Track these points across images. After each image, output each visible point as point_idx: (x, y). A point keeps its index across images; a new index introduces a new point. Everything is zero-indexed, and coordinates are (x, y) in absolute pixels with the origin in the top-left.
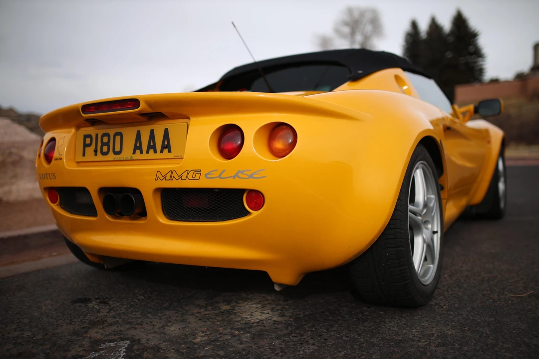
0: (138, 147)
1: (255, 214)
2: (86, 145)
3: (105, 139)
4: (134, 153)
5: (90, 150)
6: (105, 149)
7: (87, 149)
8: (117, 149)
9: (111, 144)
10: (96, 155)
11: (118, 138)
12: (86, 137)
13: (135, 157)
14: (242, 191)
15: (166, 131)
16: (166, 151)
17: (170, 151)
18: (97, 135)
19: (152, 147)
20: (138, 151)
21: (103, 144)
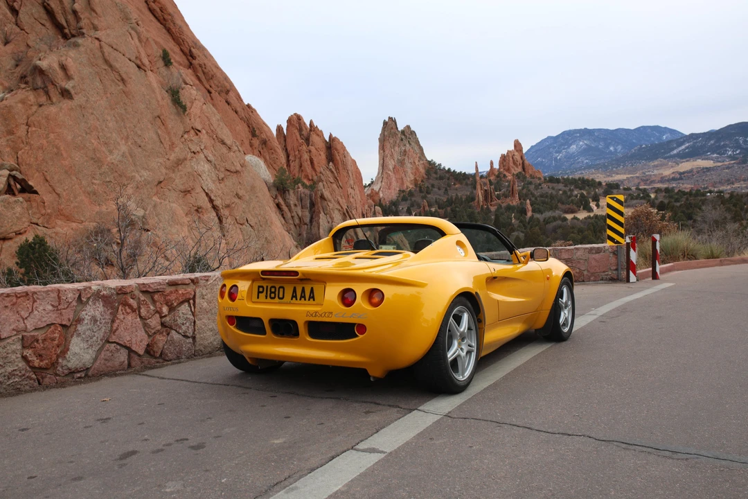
0: (294, 296)
1: (361, 336)
2: (259, 292)
3: (273, 290)
4: (292, 299)
5: (262, 296)
6: (273, 296)
7: (260, 294)
8: (281, 296)
9: (277, 293)
10: (266, 298)
11: (281, 290)
12: (259, 287)
13: (292, 302)
14: (354, 324)
16: (312, 300)
17: (314, 300)
18: (267, 287)
19: (303, 296)
20: (294, 299)
21: (271, 292)
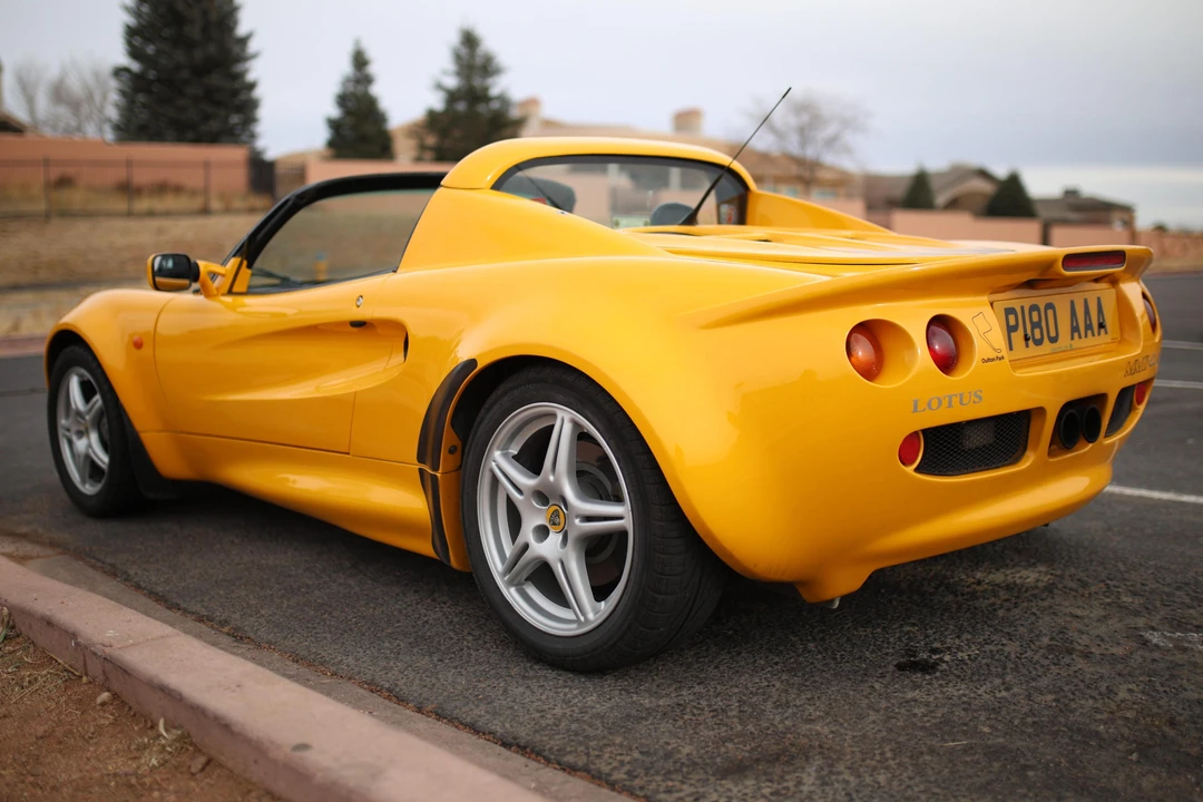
0: (1075, 329)
2: (1011, 329)
3: (1036, 316)
4: (1072, 339)
5: (1018, 337)
6: (1038, 336)
7: (1013, 334)
8: (1053, 334)
9: (1044, 324)
10: (1027, 346)
11: (1050, 312)
12: (1009, 311)
13: (1074, 344)
16: (1102, 330)
17: (1106, 333)
18: (1022, 308)
19: (1089, 326)
21: (1034, 325)
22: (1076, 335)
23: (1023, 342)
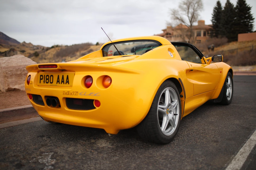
0: (58, 81)
2: (41, 79)
3: (47, 77)
4: (57, 83)
5: (42, 81)
6: (47, 81)
7: (41, 80)
8: (51, 81)
9: (49, 79)
11: (52, 77)
12: (41, 76)
13: (57, 85)
15: (68, 76)
16: (67, 83)
17: (69, 84)
18: (45, 75)
19: (63, 82)
21: (47, 79)
22: (58, 83)
23: (43, 82)
